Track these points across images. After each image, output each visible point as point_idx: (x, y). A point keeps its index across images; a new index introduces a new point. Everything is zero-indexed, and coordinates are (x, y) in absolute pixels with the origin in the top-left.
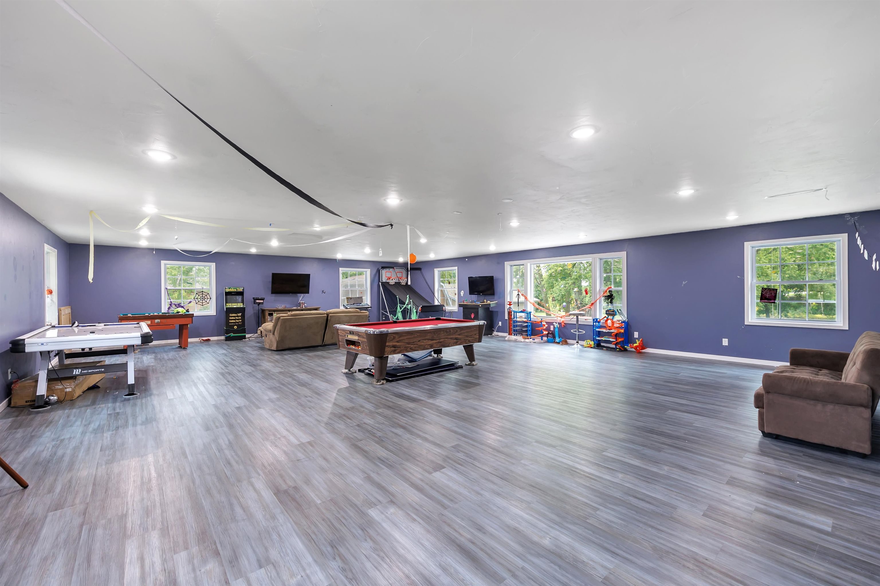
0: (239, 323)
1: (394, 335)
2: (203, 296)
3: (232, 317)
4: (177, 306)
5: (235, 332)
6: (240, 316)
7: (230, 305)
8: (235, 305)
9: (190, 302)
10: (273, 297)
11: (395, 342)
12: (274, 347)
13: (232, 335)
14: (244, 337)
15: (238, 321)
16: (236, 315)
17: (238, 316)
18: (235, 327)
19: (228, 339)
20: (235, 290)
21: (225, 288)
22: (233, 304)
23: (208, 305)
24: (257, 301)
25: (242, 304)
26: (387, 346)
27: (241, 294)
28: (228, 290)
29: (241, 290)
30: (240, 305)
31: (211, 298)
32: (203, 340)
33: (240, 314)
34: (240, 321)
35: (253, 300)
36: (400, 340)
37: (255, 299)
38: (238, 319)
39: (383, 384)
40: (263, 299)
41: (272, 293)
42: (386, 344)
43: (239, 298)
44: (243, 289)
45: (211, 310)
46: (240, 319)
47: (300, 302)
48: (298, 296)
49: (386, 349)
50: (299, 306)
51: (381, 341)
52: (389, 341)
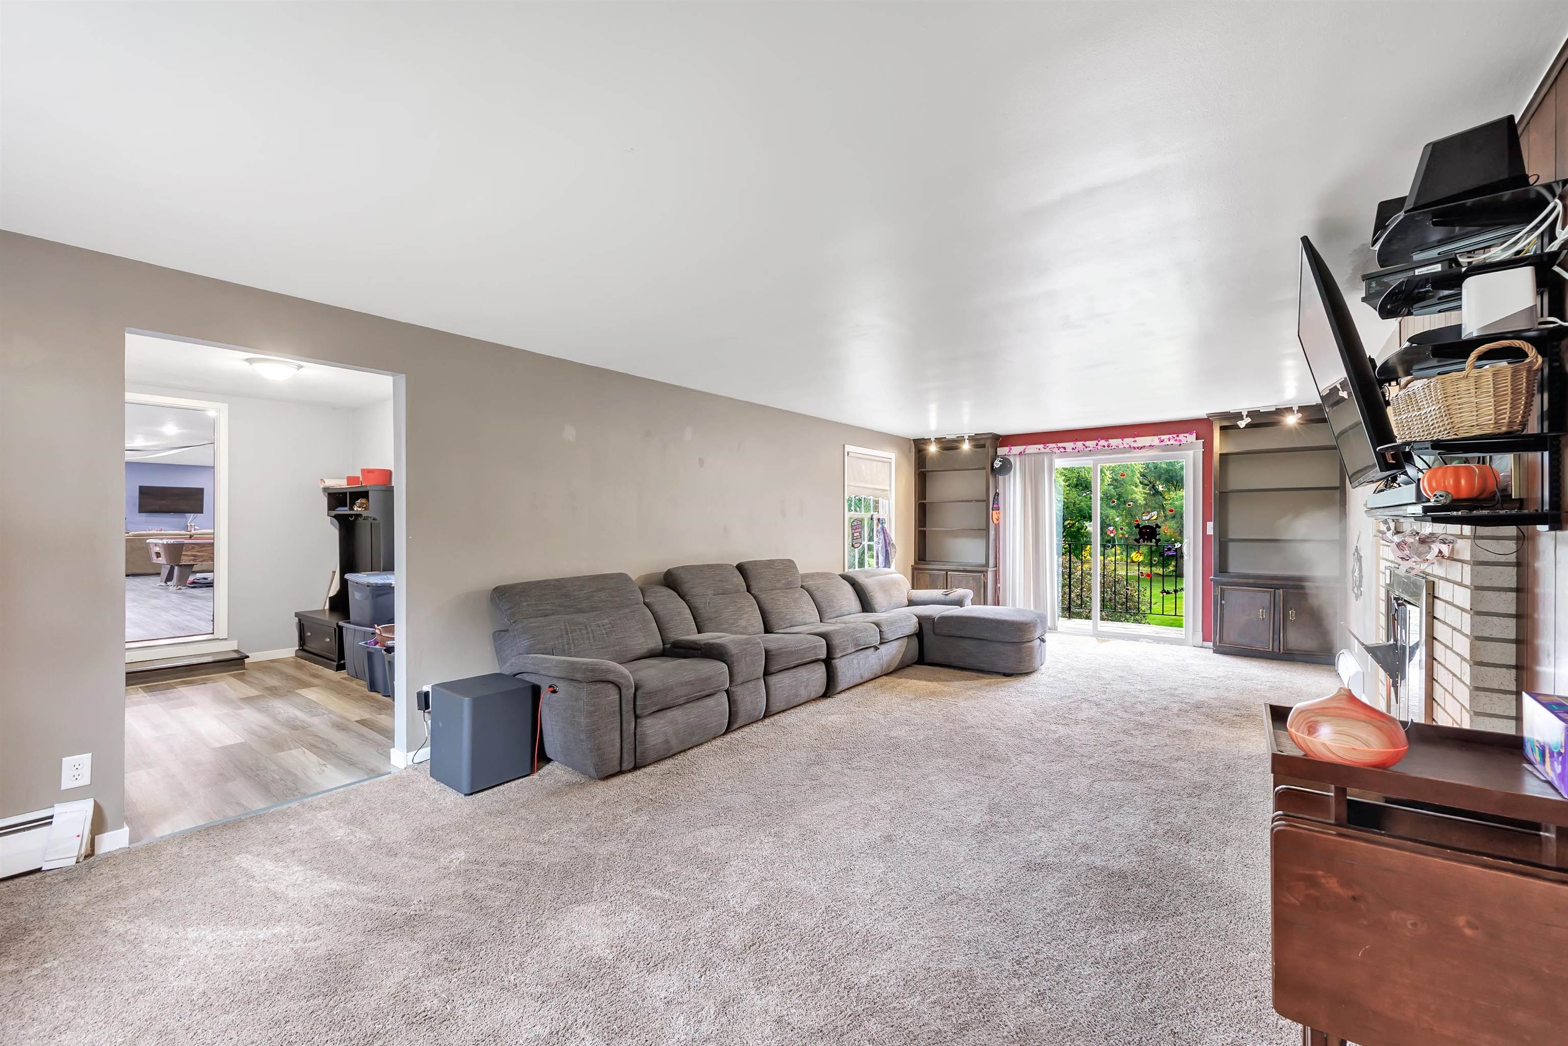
1: (193, 546)
10: (147, 517)
11: (194, 552)
26: (184, 555)
36: (203, 551)
39: (180, 589)
41: (141, 512)
42: (182, 553)
47: (189, 524)
48: (185, 517)
49: (183, 557)
50: (186, 528)
51: (175, 551)
52: (186, 551)
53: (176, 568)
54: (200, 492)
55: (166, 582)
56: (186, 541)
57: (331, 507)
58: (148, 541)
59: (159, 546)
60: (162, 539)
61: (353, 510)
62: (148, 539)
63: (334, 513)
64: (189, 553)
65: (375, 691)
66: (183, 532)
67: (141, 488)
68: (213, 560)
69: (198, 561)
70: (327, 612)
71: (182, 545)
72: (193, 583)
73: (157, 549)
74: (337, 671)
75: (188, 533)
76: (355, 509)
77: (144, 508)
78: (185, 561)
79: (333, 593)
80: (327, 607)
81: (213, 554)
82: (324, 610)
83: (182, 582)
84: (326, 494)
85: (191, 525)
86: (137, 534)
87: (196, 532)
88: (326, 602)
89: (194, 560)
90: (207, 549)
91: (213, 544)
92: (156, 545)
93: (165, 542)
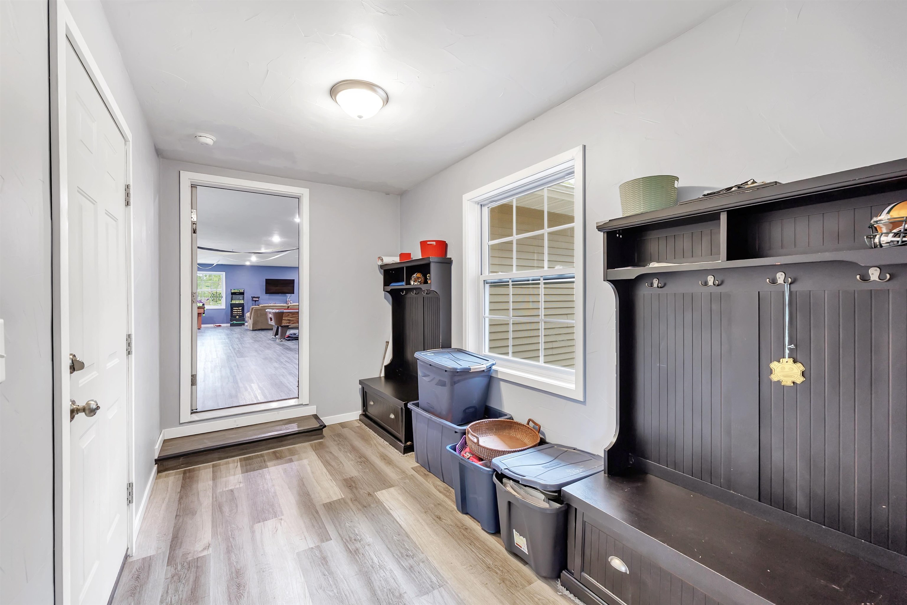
0: (240, 314)
1: (289, 314)
2: (216, 295)
3: (235, 310)
4: (199, 302)
5: (237, 320)
6: (240, 309)
7: (234, 302)
8: (237, 302)
9: (208, 299)
10: (267, 296)
11: (289, 318)
12: (251, 329)
13: (235, 322)
14: (243, 324)
15: (239, 313)
16: (238, 308)
17: (239, 309)
18: (237, 317)
19: (232, 325)
20: (238, 291)
21: (231, 290)
22: (236, 301)
23: (220, 301)
24: (254, 299)
25: (243, 301)
26: (284, 320)
27: (242, 294)
28: (233, 291)
29: (243, 291)
30: (242, 302)
31: (222, 297)
32: (216, 326)
33: (241, 308)
34: (241, 312)
35: (251, 298)
36: (293, 317)
37: (253, 298)
38: (239, 312)
39: (282, 341)
40: (258, 298)
41: (266, 293)
42: (282, 318)
43: (241, 297)
44: (244, 291)
45: (222, 305)
46: (241, 311)
47: (288, 300)
48: (286, 296)
49: (283, 321)
50: (286, 303)
51: (279, 316)
52: (285, 317)
53: (280, 327)
54: (293, 281)
55: (275, 336)
56: (285, 311)
57: (386, 283)
58: (266, 311)
59: (271, 314)
60: (273, 309)
61: (410, 284)
62: (267, 309)
63: (389, 288)
64: (286, 318)
65: (467, 514)
66: (285, 305)
67: (266, 280)
68: (298, 323)
69: (291, 323)
70: (383, 379)
71: (283, 313)
72: (289, 337)
73: (270, 316)
74: (404, 454)
75: (287, 305)
76: (412, 283)
77: (268, 291)
78: (284, 323)
79: (387, 361)
80: (383, 374)
81: (299, 319)
82: (380, 377)
83: (283, 336)
84: (382, 271)
85: (289, 301)
86: (264, 306)
87: (291, 304)
88: (381, 370)
89: (289, 323)
90: (295, 315)
91: (298, 313)
92: (270, 313)
93: (274, 311)
